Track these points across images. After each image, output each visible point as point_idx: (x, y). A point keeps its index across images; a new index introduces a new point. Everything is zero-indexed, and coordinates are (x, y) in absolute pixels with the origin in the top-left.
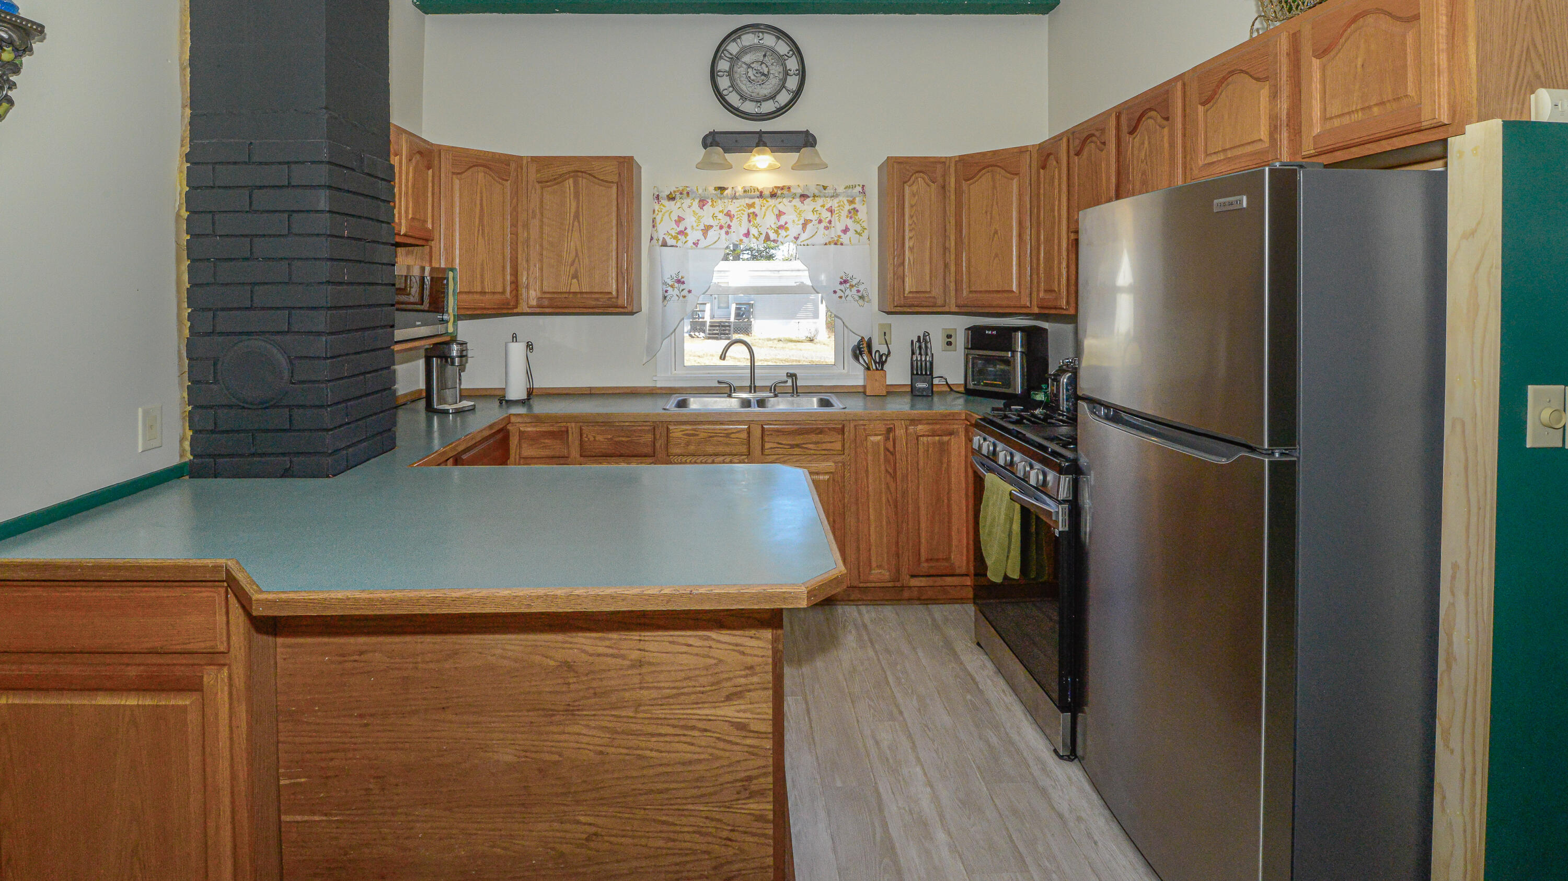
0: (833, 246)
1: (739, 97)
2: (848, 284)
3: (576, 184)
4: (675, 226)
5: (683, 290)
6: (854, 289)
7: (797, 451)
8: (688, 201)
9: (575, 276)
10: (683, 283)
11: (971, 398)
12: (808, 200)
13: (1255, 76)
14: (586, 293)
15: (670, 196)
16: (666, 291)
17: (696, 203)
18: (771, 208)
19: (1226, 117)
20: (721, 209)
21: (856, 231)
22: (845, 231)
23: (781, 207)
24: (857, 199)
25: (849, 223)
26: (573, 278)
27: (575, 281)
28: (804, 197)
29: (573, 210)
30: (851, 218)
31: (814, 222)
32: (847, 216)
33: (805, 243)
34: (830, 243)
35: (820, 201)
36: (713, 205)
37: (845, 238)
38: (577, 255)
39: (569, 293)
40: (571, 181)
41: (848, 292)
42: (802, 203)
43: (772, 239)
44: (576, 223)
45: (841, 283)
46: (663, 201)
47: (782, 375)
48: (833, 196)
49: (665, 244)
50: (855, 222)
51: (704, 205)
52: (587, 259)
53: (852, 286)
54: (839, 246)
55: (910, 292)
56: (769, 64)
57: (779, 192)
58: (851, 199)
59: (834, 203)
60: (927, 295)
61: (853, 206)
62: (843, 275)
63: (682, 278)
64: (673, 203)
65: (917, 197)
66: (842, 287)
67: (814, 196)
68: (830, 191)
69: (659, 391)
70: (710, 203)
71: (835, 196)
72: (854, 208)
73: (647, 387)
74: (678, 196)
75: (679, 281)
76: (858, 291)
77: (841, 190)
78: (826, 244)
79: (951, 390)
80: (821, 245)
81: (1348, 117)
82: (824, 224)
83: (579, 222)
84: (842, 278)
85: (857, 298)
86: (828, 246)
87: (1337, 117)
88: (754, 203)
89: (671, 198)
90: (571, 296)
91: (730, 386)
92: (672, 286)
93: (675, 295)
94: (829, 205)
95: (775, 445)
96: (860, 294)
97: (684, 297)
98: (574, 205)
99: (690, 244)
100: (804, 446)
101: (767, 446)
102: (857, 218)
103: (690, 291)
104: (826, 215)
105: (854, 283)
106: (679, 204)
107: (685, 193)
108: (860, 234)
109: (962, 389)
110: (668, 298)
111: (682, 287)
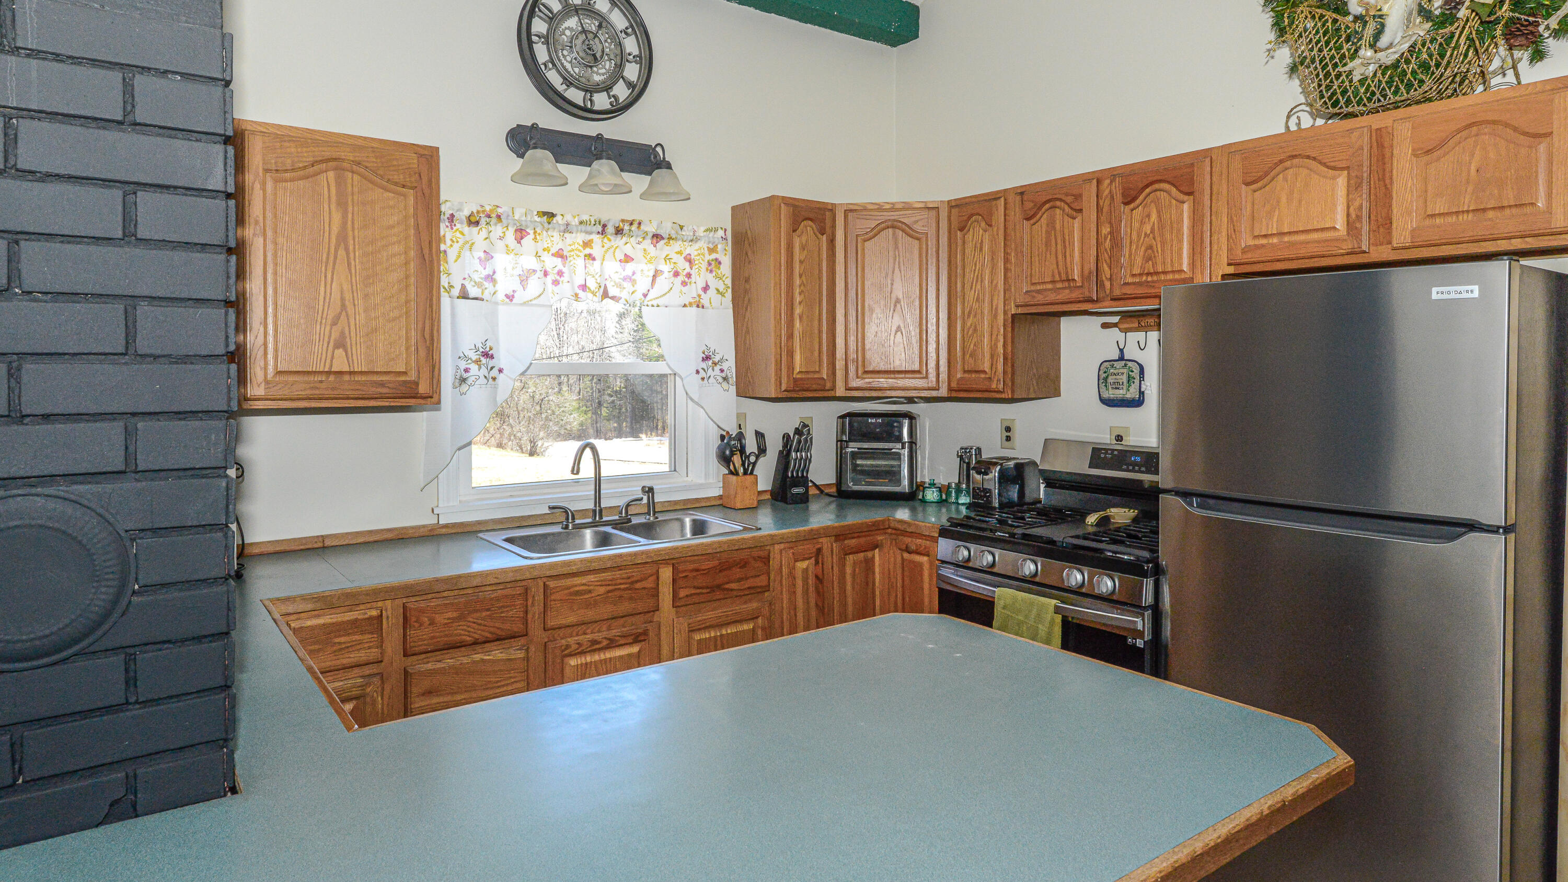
0: (694, 308)
1: (561, 80)
2: (711, 361)
3: (340, 181)
4: (480, 268)
5: (492, 368)
6: (717, 368)
7: (718, 594)
8: (498, 230)
9: (340, 344)
10: (492, 357)
11: (844, 501)
12: (662, 242)
13: (1328, 164)
14: (361, 373)
15: (473, 219)
16: (466, 370)
17: (510, 235)
18: (612, 250)
19: (1284, 200)
20: (546, 246)
21: (718, 290)
22: (706, 289)
23: (628, 250)
24: (719, 246)
25: (710, 278)
26: (337, 346)
27: (339, 352)
28: (657, 237)
29: (335, 229)
30: (711, 271)
31: (666, 274)
32: (707, 269)
33: (655, 302)
34: (691, 304)
35: (677, 246)
36: (535, 238)
37: (705, 301)
38: (343, 307)
39: (329, 373)
40: (331, 174)
41: (710, 372)
42: (655, 246)
43: (610, 295)
44: (342, 252)
45: (703, 360)
46: (458, 226)
47: (636, 491)
48: (692, 241)
49: (464, 295)
50: (716, 277)
51: (522, 238)
52: (363, 316)
53: (715, 364)
54: (700, 309)
55: (800, 372)
56: (603, 39)
57: (626, 227)
58: (711, 246)
59: (692, 250)
60: (816, 376)
61: (714, 256)
62: (705, 348)
63: (491, 349)
64: (475, 230)
65: (806, 251)
66: (704, 365)
67: (670, 238)
68: (687, 233)
69: (444, 531)
70: (531, 236)
71: (694, 240)
72: (716, 259)
73: (424, 526)
74: (483, 221)
75: (486, 355)
76: (722, 371)
77: (701, 232)
78: (685, 306)
79: (822, 492)
80: (679, 306)
81: (1454, 217)
82: (681, 278)
83: (347, 249)
84: (704, 353)
85: (720, 380)
86: (689, 308)
87: (1440, 215)
88: (591, 241)
89: (473, 222)
90: (332, 378)
91: (566, 512)
92: (477, 362)
93: (482, 377)
94: (688, 252)
95: (693, 591)
96: (724, 375)
97: (494, 379)
98: (337, 217)
99: (501, 296)
100: (727, 586)
101: (682, 593)
102: (719, 272)
103: (500, 371)
104: (683, 266)
105: (717, 359)
106: (484, 233)
107: (494, 215)
108: (722, 295)
109: (833, 490)
110: (470, 381)
111: (491, 363)
